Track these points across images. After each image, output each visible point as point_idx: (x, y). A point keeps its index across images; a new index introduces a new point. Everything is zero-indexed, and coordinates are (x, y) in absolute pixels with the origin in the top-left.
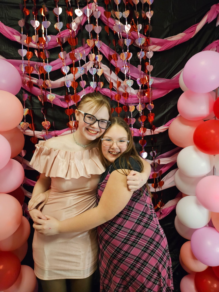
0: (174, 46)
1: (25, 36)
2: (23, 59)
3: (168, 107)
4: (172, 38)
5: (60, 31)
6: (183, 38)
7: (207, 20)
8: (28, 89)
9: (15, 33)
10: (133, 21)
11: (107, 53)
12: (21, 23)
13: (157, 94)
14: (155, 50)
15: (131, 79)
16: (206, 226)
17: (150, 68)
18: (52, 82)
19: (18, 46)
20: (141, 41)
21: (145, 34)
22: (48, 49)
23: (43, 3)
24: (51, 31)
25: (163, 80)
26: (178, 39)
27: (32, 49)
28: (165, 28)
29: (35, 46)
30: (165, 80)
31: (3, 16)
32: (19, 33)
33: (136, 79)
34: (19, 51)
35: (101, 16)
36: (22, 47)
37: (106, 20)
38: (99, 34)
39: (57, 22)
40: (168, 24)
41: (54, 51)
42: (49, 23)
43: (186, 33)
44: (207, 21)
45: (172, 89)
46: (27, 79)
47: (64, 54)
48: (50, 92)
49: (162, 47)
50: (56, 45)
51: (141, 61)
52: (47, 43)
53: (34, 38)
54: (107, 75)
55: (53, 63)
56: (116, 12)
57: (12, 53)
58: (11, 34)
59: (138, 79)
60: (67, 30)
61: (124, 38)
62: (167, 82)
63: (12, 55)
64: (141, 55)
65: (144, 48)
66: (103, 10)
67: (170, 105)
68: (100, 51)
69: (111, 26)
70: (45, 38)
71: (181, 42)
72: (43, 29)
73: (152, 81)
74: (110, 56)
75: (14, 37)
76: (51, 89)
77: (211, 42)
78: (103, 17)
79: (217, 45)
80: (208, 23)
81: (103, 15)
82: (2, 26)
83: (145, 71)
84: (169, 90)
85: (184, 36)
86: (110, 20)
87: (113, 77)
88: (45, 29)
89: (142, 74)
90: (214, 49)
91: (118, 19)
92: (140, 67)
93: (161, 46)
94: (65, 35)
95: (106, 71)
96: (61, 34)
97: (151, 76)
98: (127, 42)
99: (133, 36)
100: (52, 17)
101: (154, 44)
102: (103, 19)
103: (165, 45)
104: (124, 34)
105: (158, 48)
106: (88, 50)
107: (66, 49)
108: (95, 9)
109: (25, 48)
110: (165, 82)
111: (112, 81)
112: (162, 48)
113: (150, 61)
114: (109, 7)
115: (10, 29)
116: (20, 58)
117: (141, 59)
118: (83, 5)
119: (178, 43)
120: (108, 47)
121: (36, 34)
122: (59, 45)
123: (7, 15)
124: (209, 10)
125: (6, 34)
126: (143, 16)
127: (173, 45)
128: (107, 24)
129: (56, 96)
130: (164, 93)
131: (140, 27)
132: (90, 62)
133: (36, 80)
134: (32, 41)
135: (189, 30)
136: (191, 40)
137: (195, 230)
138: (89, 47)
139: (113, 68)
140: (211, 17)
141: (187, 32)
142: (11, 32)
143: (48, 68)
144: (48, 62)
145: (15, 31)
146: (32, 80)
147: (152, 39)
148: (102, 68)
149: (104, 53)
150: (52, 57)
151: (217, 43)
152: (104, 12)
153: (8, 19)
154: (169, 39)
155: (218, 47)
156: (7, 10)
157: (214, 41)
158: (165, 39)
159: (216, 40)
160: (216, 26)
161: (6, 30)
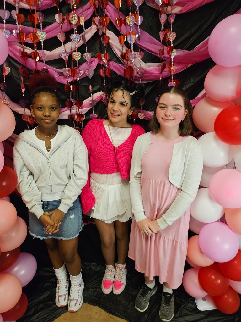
0: (200, 7)
14: (174, 12)
16: (217, 221)
17: (172, 36)
18: (47, 53)
22: (41, 10)
25: (181, 51)
27: (22, 10)
29: (26, 6)
41: (49, 12)
45: (192, 64)
46: (20, 48)
47: (59, 17)
49: (183, 8)
50: (51, 4)
52: (40, 4)
54: (113, 45)
55: (48, 28)
67: (188, 83)
84: (189, 64)
93: (182, 6)
103: (187, 5)
107: (64, 9)
110: (183, 54)
112: (184, 9)
119: (204, 2)
120: (114, 7)
122: (55, 5)
127: (197, 5)
130: (181, 69)
132: (91, 28)
133: (29, 49)
143: (42, 36)
144: (41, 28)
148: (107, 34)
149: (109, 15)
150: (47, 21)
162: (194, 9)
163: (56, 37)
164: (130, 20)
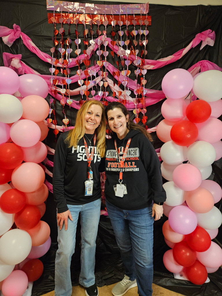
0: (165, 66)
1: (55, 59)
2: (52, 74)
3: (160, 113)
4: (163, 59)
5: (78, 55)
6: (172, 59)
7: (192, 45)
8: (54, 96)
9: (48, 57)
10: (132, 47)
11: (112, 71)
12: (52, 50)
13: (149, 101)
14: (149, 68)
15: (129, 90)
16: (182, 205)
17: (144, 82)
18: (71, 91)
19: (49, 65)
20: (138, 62)
21: (142, 57)
22: (69, 68)
23: (68, 36)
24: (73, 56)
26: (168, 60)
27: (58, 68)
28: (158, 52)
29: (61, 66)
30: (155, 91)
31: (41, 45)
32: (50, 57)
33: (134, 90)
34: (50, 69)
35: (108, 44)
36: (52, 66)
37: (112, 47)
38: (107, 57)
39: (77, 49)
40: (161, 49)
41: (74, 69)
42: (71, 50)
45: (163, 98)
46: (54, 88)
47: (80, 72)
48: (69, 97)
50: (75, 65)
51: (137, 76)
52: (69, 64)
53: (61, 60)
55: (72, 77)
56: (120, 42)
57: (45, 71)
59: (135, 90)
60: (84, 54)
61: (125, 59)
62: (157, 93)
63: (45, 72)
64: (137, 72)
65: (140, 67)
66: (110, 40)
68: (107, 69)
69: (115, 51)
70: (68, 60)
71: (170, 63)
72: (67, 54)
73: (145, 92)
74: (114, 73)
75: (47, 60)
76: (70, 96)
77: (197, 62)
78: (110, 45)
80: (193, 47)
81: (110, 44)
82: (40, 52)
83: (141, 84)
84: (160, 99)
86: (115, 47)
87: (116, 88)
88: (68, 54)
89: (138, 86)
90: (198, 67)
91: (121, 46)
92: (136, 81)
93: (154, 65)
94: (81, 58)
95: (111, 84)
96: (79, 58)
97: (145, 88)
98: (128, 63)
99: (132, 58)
100: (73, 46)
101: (148, 64)
102: (110, 47)
103: (157, 65)
104: (125, 57)
105: (151, 67)
106: (98, 68)
107: (83, 67)
108: (104, 40)
109: (54, 67)
111: (115, 91)
112: (155, 67)
113: (144, 76)
114: (115, 38)
115: (45, 54)
116: (50, 74)
117: (137, 75)
118: (96, 37)
119: (168, 63)
120: (113, 66)
121: (62, 57)
122: (77, 65)
123: (43, 45)
124: (195, 37)
125: (42, 58)
126: (140, 43)
127: (163, 65)
128: (113, 50)
129: (73, 101)
130: (156, 101)
131: (137, 51)
132: (99, 77)
133: (60, 89)
134: (58, 62)
135: (176, 54)
136: (179, 61)
137: (173, 207)
138: (98, 66)
139: (116, 82)
140: (195, 43)
141: (175, 55)
142: (45, 56)
143: (69, 81)
144: (69, 77)
145: (48, 55)
146: (57, 89)
147: (146, 60)
150: (72, 73)
151: (201, 63)
152: (111, 42)
153: (44, 47)
154: (161, 60)
155: (202, 66)
156: (43, 41)
157: (199, 61)
158: (158, 60)
159: (201, 60)
160: (200, 50)
161: (42, 55)
162: (162, 67)
163: (77, 82)
164: (123, 73)
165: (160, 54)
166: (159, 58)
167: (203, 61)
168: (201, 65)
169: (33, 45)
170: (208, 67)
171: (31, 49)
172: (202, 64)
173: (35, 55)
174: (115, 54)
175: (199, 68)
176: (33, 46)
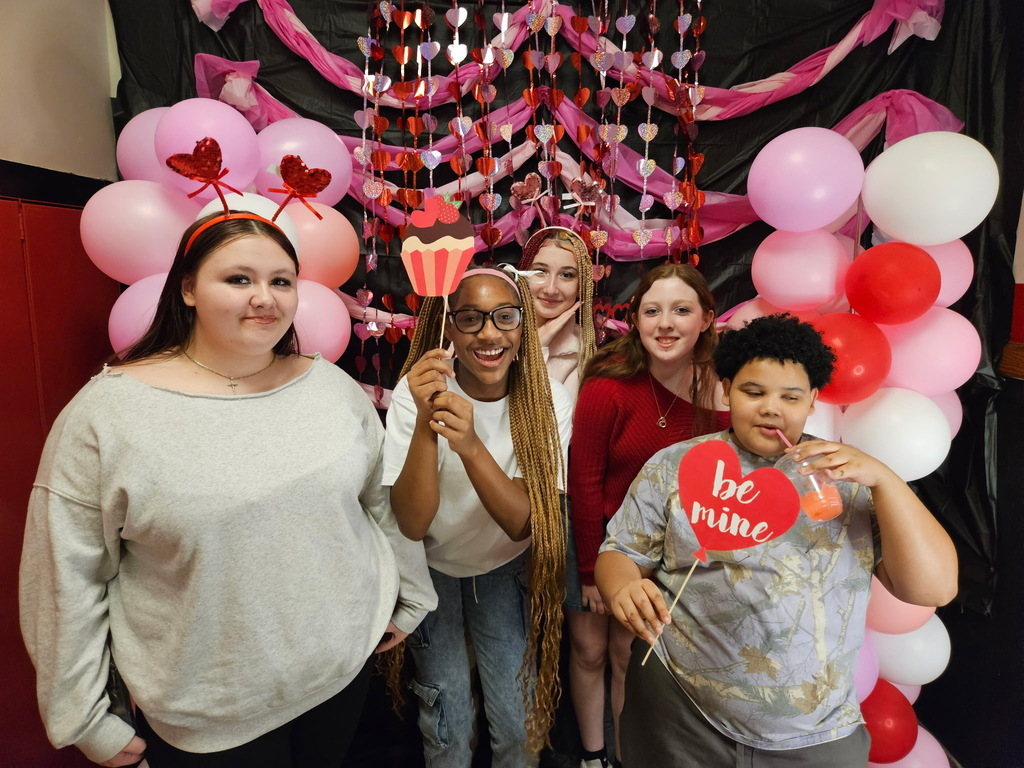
0: (761, 108)
2: (364, 134)
4: (755, 85)
6: (787, 85)
7: (861, 37)
9: (349, 71)
14: (704, 117)
19: (355, 101)
25: (719, 196)
26: (772, 89)
27: (385, 111)
30: (724, 198)
31: (325, 28)
32: (359, 69)
34: (358, 115)
35: (563, 28)
36: (365, 104)
37: (575, 37)
39: (453, 42)
40: (746, 46)
42: (435, 47)
43: (795, 73)
44: (860, 42)
45: (747, 223)
49: (725, 109)
50: (446, 99)
58: (340, 73)
60: (474, 63)
62: (733, 203)
66: (568, 12)
69: (585, 53)
71: (780, 97)
75: (348, 82)
77: (873, 96)
78: (567, 30)
79: (888, 104)
80: (864, 45)
81: (569, 26)
82: (322, 55)
84: (739, 224)
85: (788, 80)
86: (585, 37)
88: (425, 61)
90: (877, 115)
93: (723, 107)
94: (468, 76)
95: (568, 169)
96: (460, 74)
100: (441, 31)
102: (568, 36)
103: (732, 104)
105: (712, 113)
107: (470, 109)
108: (550, 12)
110: (726, 202)
112: (725, 113)
115: (340, 61)
116: (358, 133)
119: (770, 99)
120: (575, 107)
122: (453, 100)
123: (333, 26)
124: (870, 8)
125: (331, 73)
127: (753, 105)
128: (577, 49)
132: (525, 146)
135: (803, 65)
136: (809, 93)
140: (872, 31)
141: (798, 69)
142: (341, 68)
145: (350, 65)
148: (558, 159)
149: (564, 123)
151: (888, 98)
152: (573, 18)
153: (336, 34)
154: (747, 88)
155: (892, 110)
156: (336, 14)
157: (881, 92)
158: (735, 88)
159: (888, 90)
160: (889, 53)
161: (329, 63)
165: (744, 63)
166: (740, 80)
167: (897, 91)
168: (887, 108)
169: (299, 26)
170: (914, 115)
171: (293, 43)
172: (892, 104)
173: (303, 64)
174: (585, 61)
175: (883, 116)
176: (297, 33)
